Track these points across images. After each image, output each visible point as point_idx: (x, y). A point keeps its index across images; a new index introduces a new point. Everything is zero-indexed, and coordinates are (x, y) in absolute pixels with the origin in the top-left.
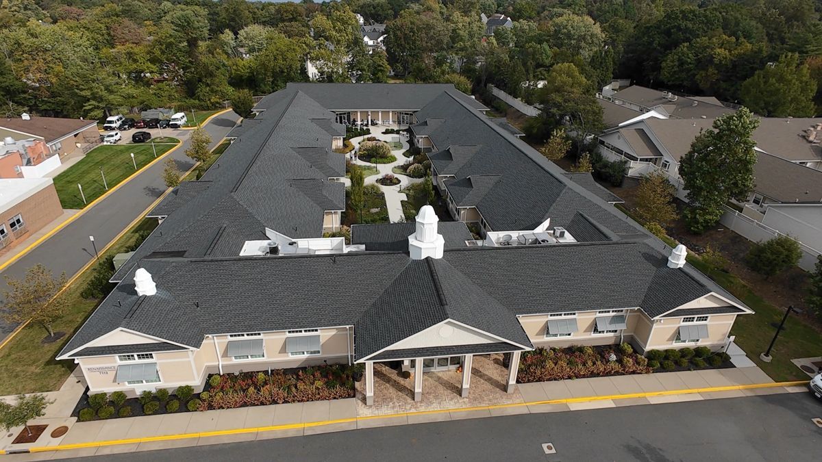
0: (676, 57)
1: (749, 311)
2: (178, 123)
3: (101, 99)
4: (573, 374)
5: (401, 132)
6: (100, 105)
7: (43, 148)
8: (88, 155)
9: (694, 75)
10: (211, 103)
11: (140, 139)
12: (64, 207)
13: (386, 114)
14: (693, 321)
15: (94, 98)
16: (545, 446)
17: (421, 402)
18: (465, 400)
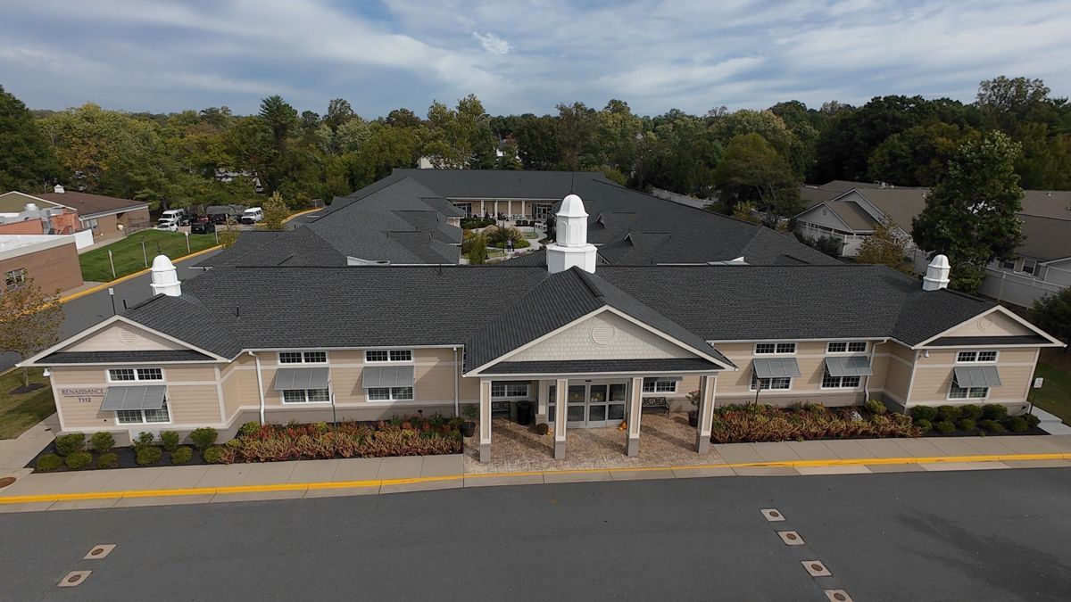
0: (885, 151)
1: (1057, 343)
2: (253, 217)
3: (158, 187)
4: (799, 432)
5: (536, 224)
6: (158, 195)
7: (73, 221)
8: (129, 237)
9: (914, 170)
10: (297, 200)
11: (201, 229)
12: (85, 279)
13: (517, 204)
14: (973, 359)
15: (151, 186)
16: (766, 513)
17: (565, 460)
18: (634, 459)
